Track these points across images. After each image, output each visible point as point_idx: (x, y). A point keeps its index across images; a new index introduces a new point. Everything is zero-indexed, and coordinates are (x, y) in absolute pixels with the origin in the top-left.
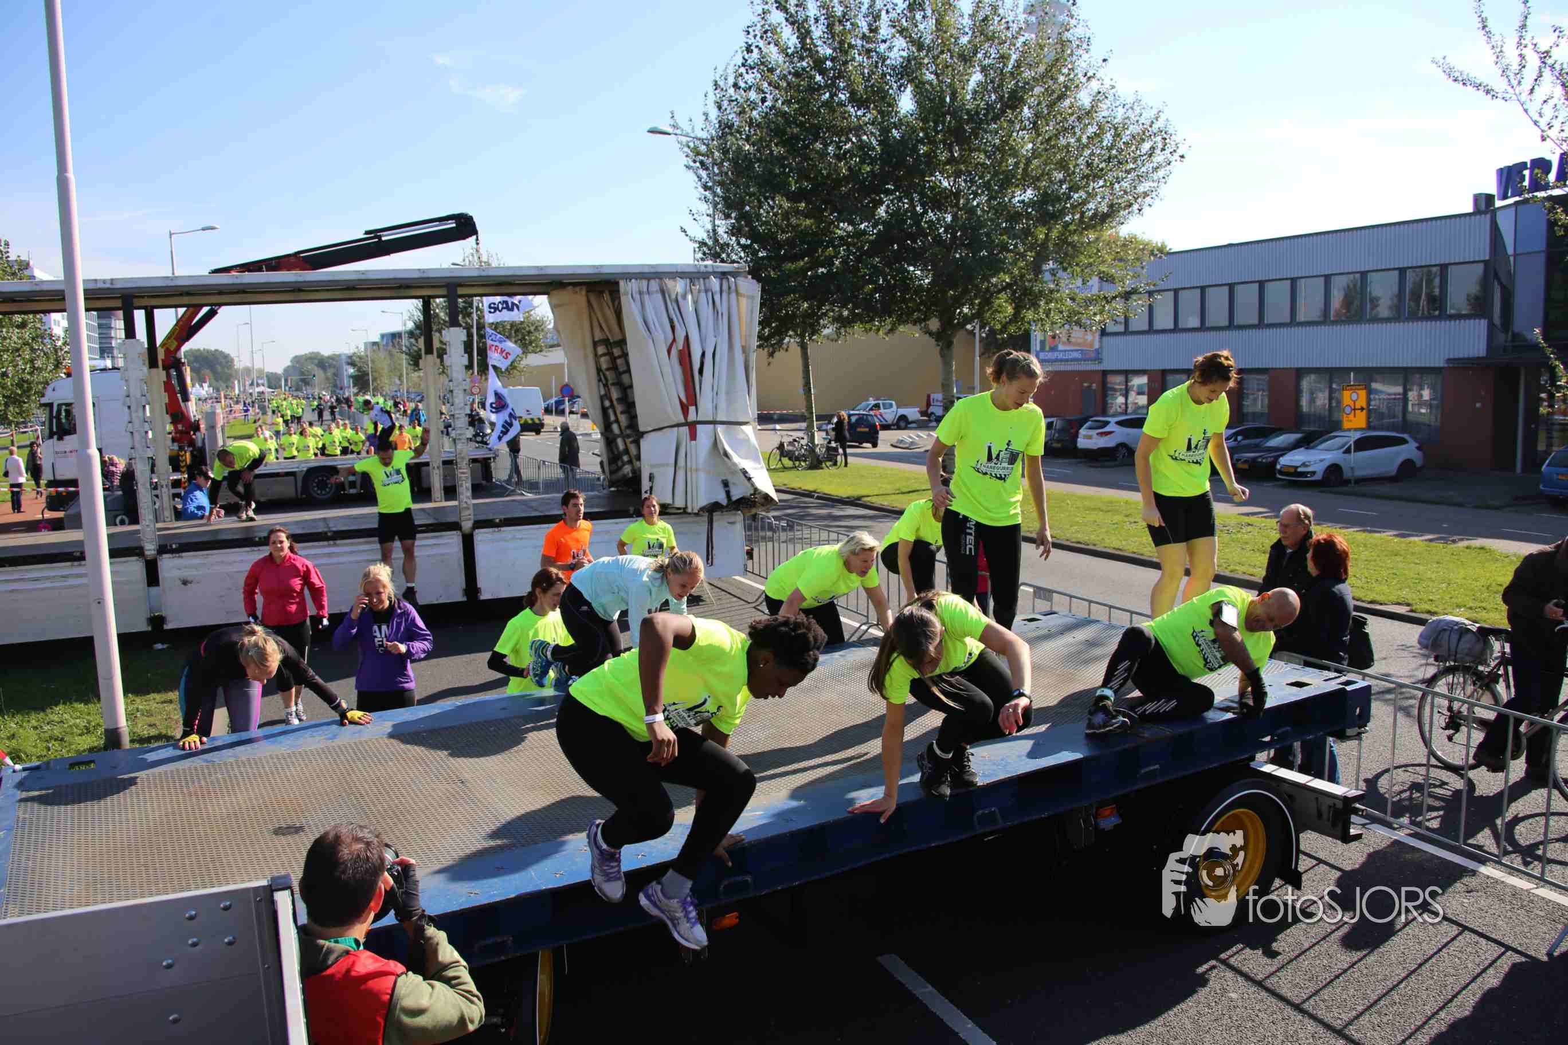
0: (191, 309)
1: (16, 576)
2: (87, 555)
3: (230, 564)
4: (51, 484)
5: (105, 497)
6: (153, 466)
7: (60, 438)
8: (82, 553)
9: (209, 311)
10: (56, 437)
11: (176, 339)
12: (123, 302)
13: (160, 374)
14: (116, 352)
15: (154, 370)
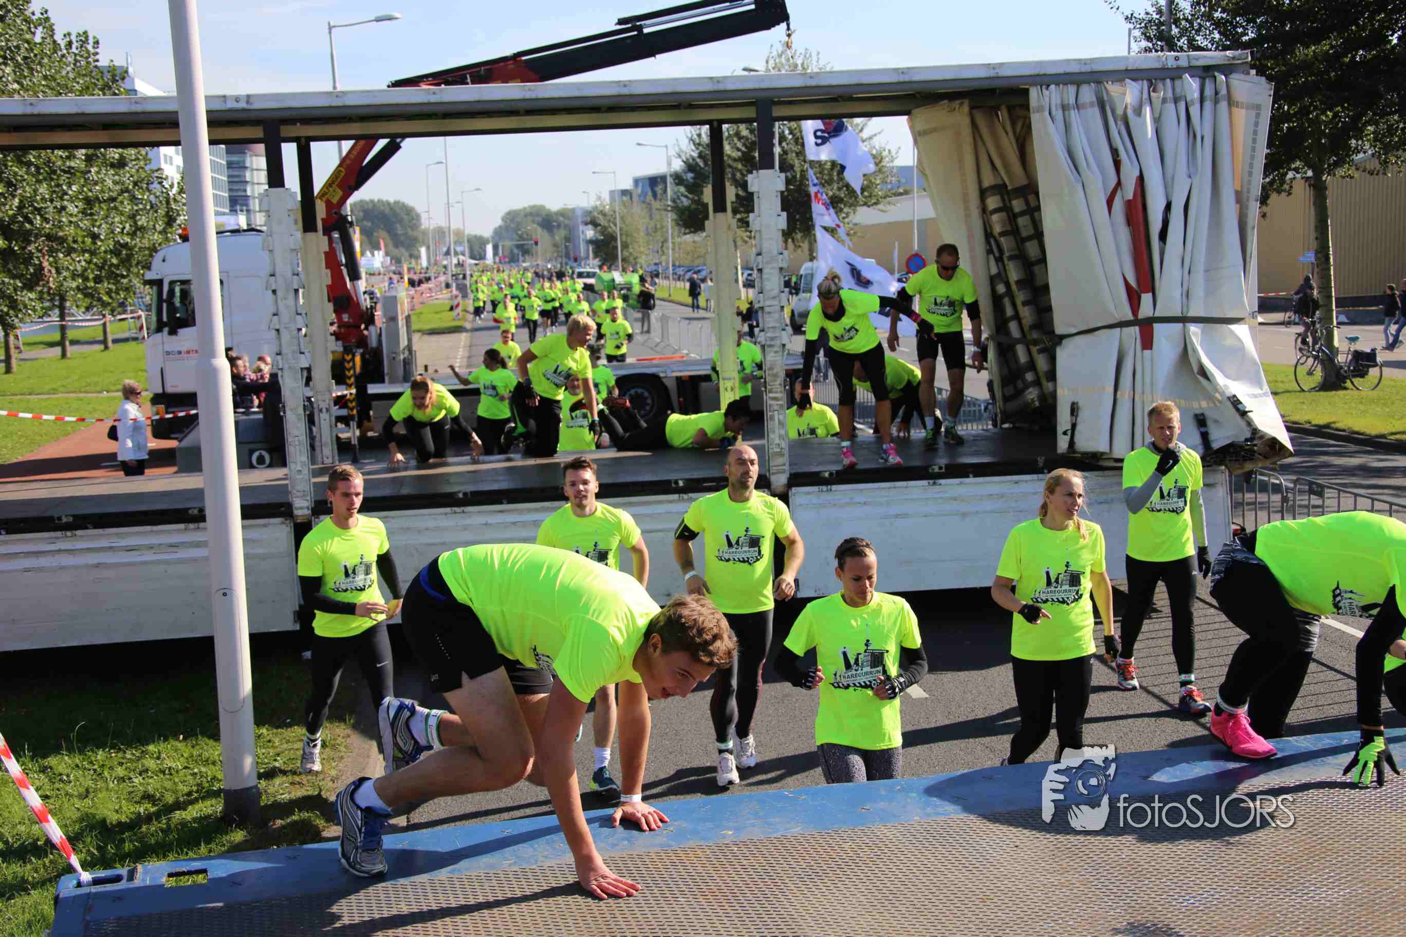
0: (362, 143)
1: (104, 543)
2: (208, 513)
3: (419, 532)
4: (157, 399)
5: (237, 423)
6: (309, 380)
7: (173, 332)
8: (202, 510)
9: (388, 144)
10: (166, 330)
11: (340, 186)
12: (265, 131)
13: (319, 242)
14: (255, 205)
15: (311, 236)
